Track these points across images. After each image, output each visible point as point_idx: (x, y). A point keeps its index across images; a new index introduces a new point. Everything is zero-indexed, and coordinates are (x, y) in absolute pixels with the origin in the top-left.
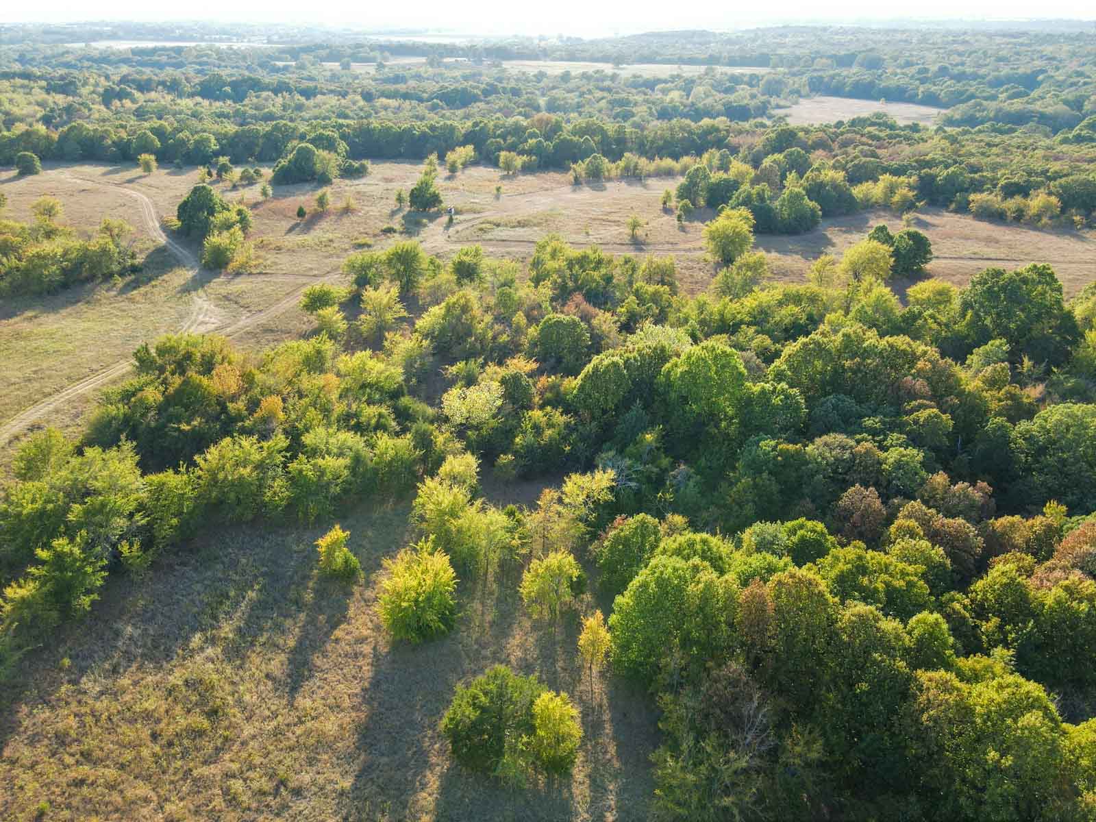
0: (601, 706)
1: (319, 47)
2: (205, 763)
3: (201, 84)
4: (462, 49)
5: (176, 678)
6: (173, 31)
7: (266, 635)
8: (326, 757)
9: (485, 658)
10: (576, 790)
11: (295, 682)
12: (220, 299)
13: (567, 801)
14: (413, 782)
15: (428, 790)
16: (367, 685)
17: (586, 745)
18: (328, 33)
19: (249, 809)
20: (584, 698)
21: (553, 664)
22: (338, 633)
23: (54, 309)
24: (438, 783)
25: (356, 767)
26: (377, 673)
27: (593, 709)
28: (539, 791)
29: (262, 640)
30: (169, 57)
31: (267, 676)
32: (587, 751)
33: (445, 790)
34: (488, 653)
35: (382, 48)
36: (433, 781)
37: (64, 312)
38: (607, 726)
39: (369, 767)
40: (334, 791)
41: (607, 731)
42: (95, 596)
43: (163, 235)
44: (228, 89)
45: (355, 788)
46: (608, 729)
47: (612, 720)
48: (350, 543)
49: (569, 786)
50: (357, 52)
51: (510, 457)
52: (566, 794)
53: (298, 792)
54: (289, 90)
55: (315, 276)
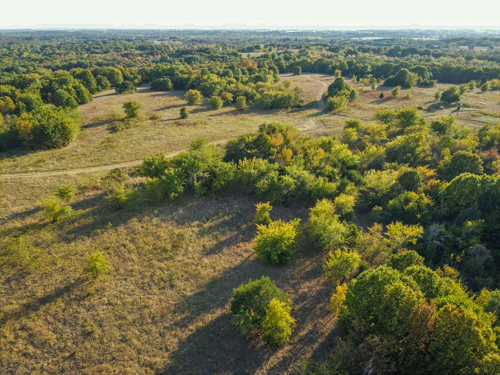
0: (322, 334)
2: (159, 260)
5: (177, 231)
6: (398, 34)
7: (217, 232)
8: (193, 281)
9: (289, 284)
10: (272, 359)
11: (210, 252)
12: (319, 121)
13: (263, 360)
14: (211, 309)
15: (213, 315)
16: (233, 266)
17: (297, 345)
19: (154, 281)
20: (318, 325)
21: (317, 303)
22: (241, 244)
23: (261, 114)
24: (219, 315)
25: (198, 291)
26: (240, 265)
27: (318, 333)
28: (256, 347)
29: (214, 233)
30: (387, 42)
31: (204, 246)
32: (295, 348)
33: (218, 320)
34: (292, 282)
36: (219, 313)
37: (263, 115)
38: (317, 344)
39: (202, 294)
40: (183, 294)
41: (314, 346)
42: (177, 194)
43: (321, 98)
45: (190, 297)
46: (316, 346)
47: (322, 343)
49: (270, 355)
51: (381, 208)
52: (266, 357)
53: (172, 286)
54: (429, 54)
55: (366, 120)
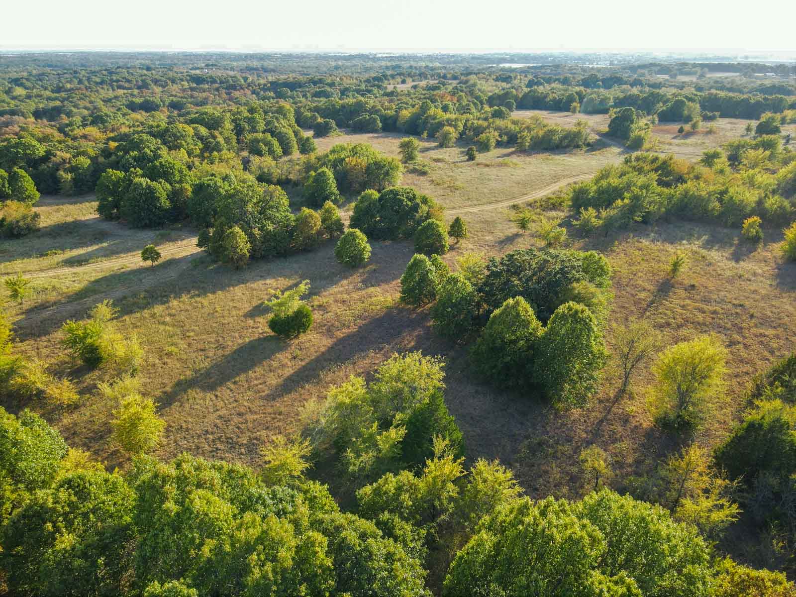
1: (651, 65)
3: (582, 80)
4: (771, 68)
18: (655, 58)
35: (703, 66)
43: (597, 136)
44: (600, 83)
48: (761, 226)
50: (683, 67)
54: (642, 85)
